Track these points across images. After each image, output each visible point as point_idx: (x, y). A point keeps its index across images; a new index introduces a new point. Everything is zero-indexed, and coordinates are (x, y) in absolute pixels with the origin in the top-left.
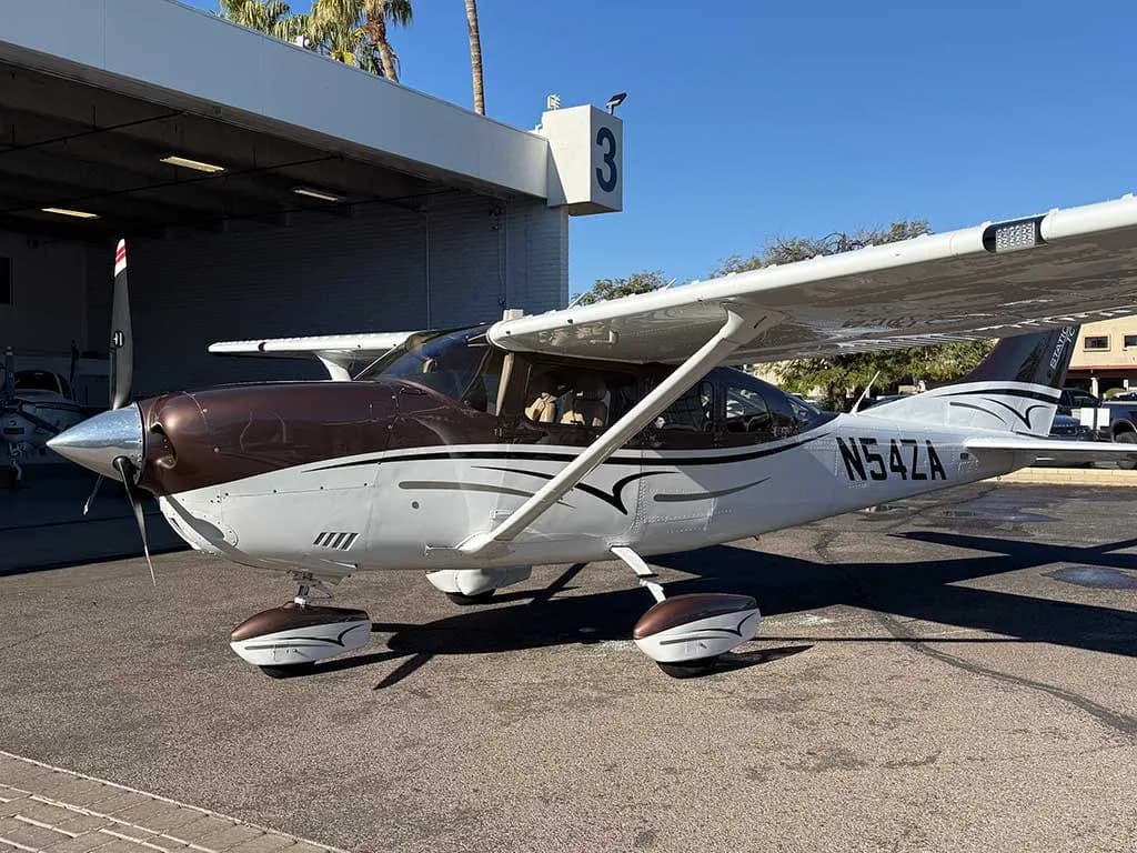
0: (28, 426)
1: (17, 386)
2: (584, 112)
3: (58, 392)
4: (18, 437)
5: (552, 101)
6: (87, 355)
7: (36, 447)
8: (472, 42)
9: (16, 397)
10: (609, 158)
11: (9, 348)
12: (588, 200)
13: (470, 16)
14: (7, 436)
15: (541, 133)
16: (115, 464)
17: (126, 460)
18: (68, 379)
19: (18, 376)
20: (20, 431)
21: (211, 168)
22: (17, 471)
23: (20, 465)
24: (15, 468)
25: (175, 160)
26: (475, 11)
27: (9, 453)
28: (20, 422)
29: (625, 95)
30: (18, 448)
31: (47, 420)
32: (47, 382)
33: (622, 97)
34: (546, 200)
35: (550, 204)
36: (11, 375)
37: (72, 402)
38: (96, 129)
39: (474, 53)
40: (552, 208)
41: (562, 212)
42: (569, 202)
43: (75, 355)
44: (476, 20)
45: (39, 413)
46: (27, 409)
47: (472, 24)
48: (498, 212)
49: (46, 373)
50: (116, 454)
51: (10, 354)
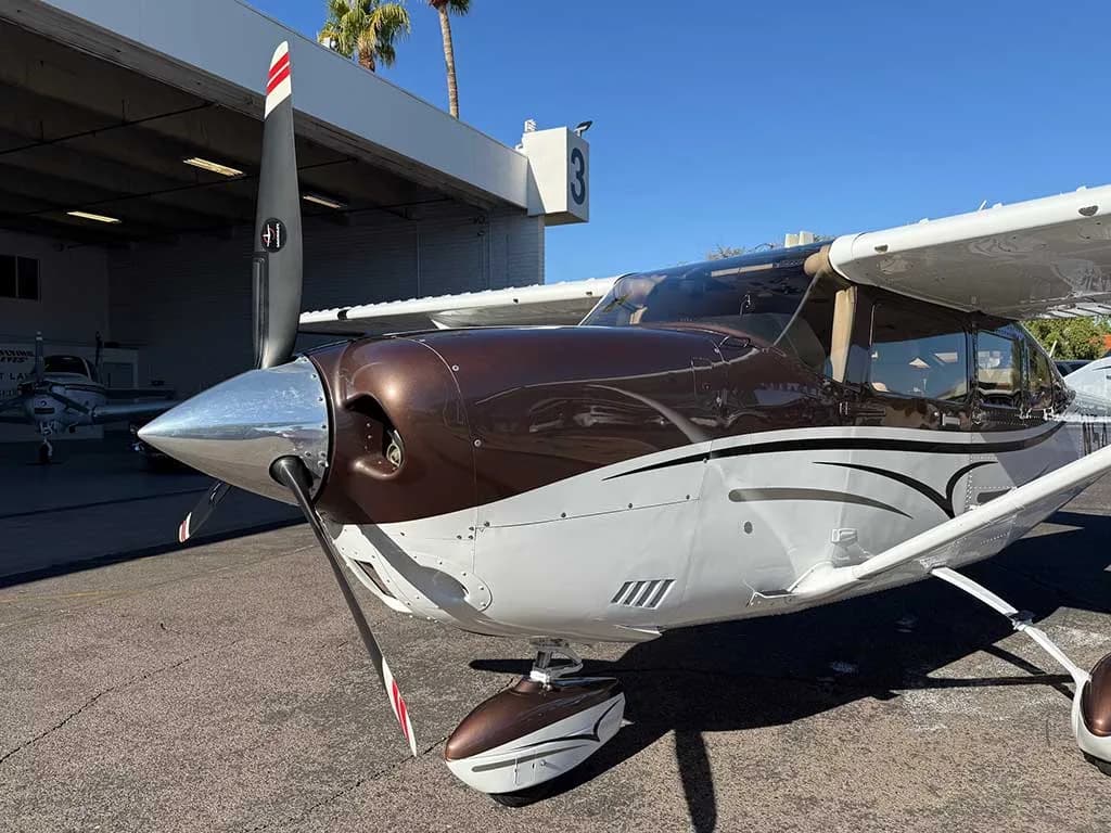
0: (58, 407)
1: (47, 370)
2: (560, 134)
3: (87, 375)
4: (47, 417)
5: (529, 125)
6: (109, 345)
7: (67, 426)
8: (450, 80)
9: (47, 379)
10: (580, 175)
11: (39, 333)
12: (565, 210)
13: (448, 58)
14: (39, 416)
15: (521, 151)
16: (274, 472)
17: (297, 463)
18: (94, 363)
19: (46, 359)
20: (51, 411)
21: (231, 172)
22: (47, 449)
23: (50, 441)
24: (46, 445)
25: (197, 162)
26: (452, 54)
27: (40, 431)
28: (50, 403)
29: (591, 122)
30: (49, 427)
31: (75, 400)
32: (76, 366)
33: (589, 124)
34: (526, 210)
35: (529, 214)
36: (41, 359)
37: (99, 384)
38: (124, 123)
39: (451, 89)
40: (531, 217)
41: (541, 221)
42: (548, 211)
43: (99, 345)
44: (453, 62)
45: (69, 394)
46: (57, 390)
47: (450, 64)
48: (481, 220)
49: (75, 358)
50: (276, 451)
51: (40, 339)
